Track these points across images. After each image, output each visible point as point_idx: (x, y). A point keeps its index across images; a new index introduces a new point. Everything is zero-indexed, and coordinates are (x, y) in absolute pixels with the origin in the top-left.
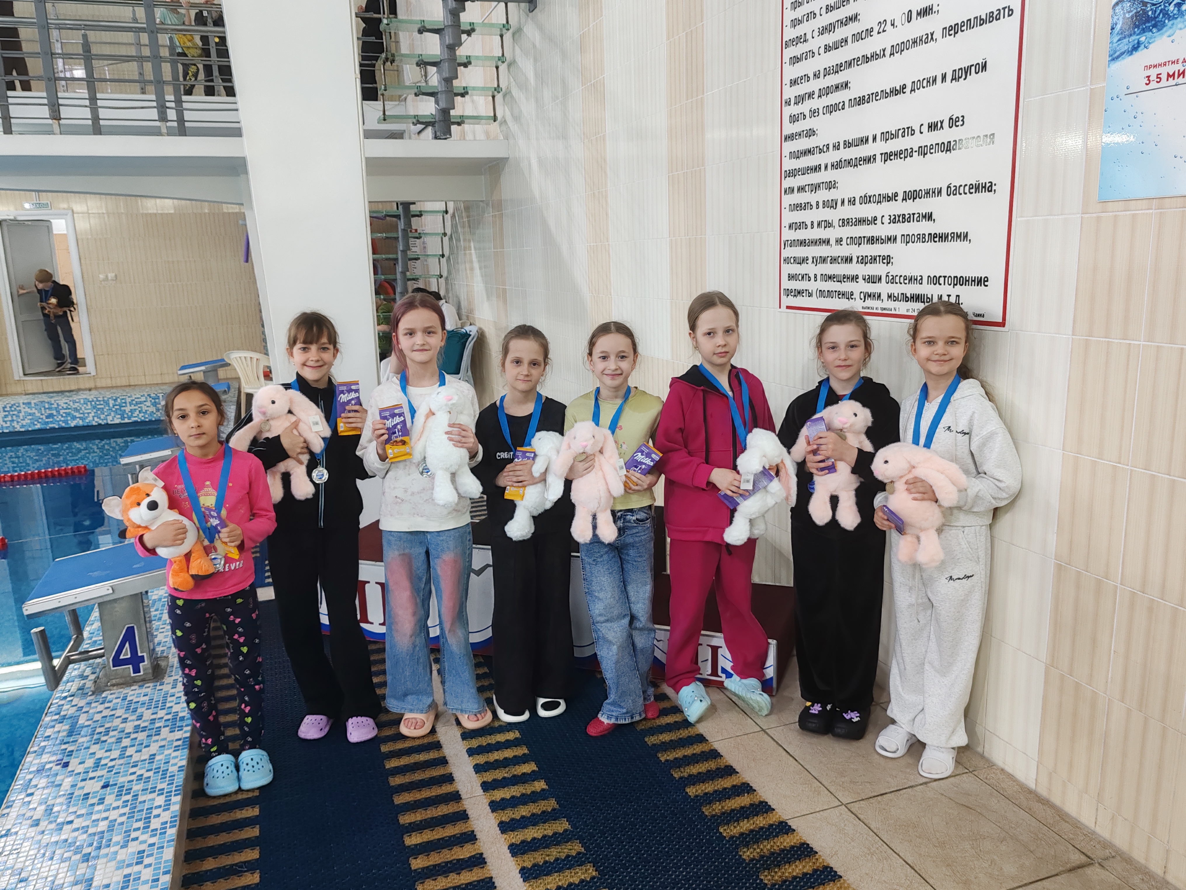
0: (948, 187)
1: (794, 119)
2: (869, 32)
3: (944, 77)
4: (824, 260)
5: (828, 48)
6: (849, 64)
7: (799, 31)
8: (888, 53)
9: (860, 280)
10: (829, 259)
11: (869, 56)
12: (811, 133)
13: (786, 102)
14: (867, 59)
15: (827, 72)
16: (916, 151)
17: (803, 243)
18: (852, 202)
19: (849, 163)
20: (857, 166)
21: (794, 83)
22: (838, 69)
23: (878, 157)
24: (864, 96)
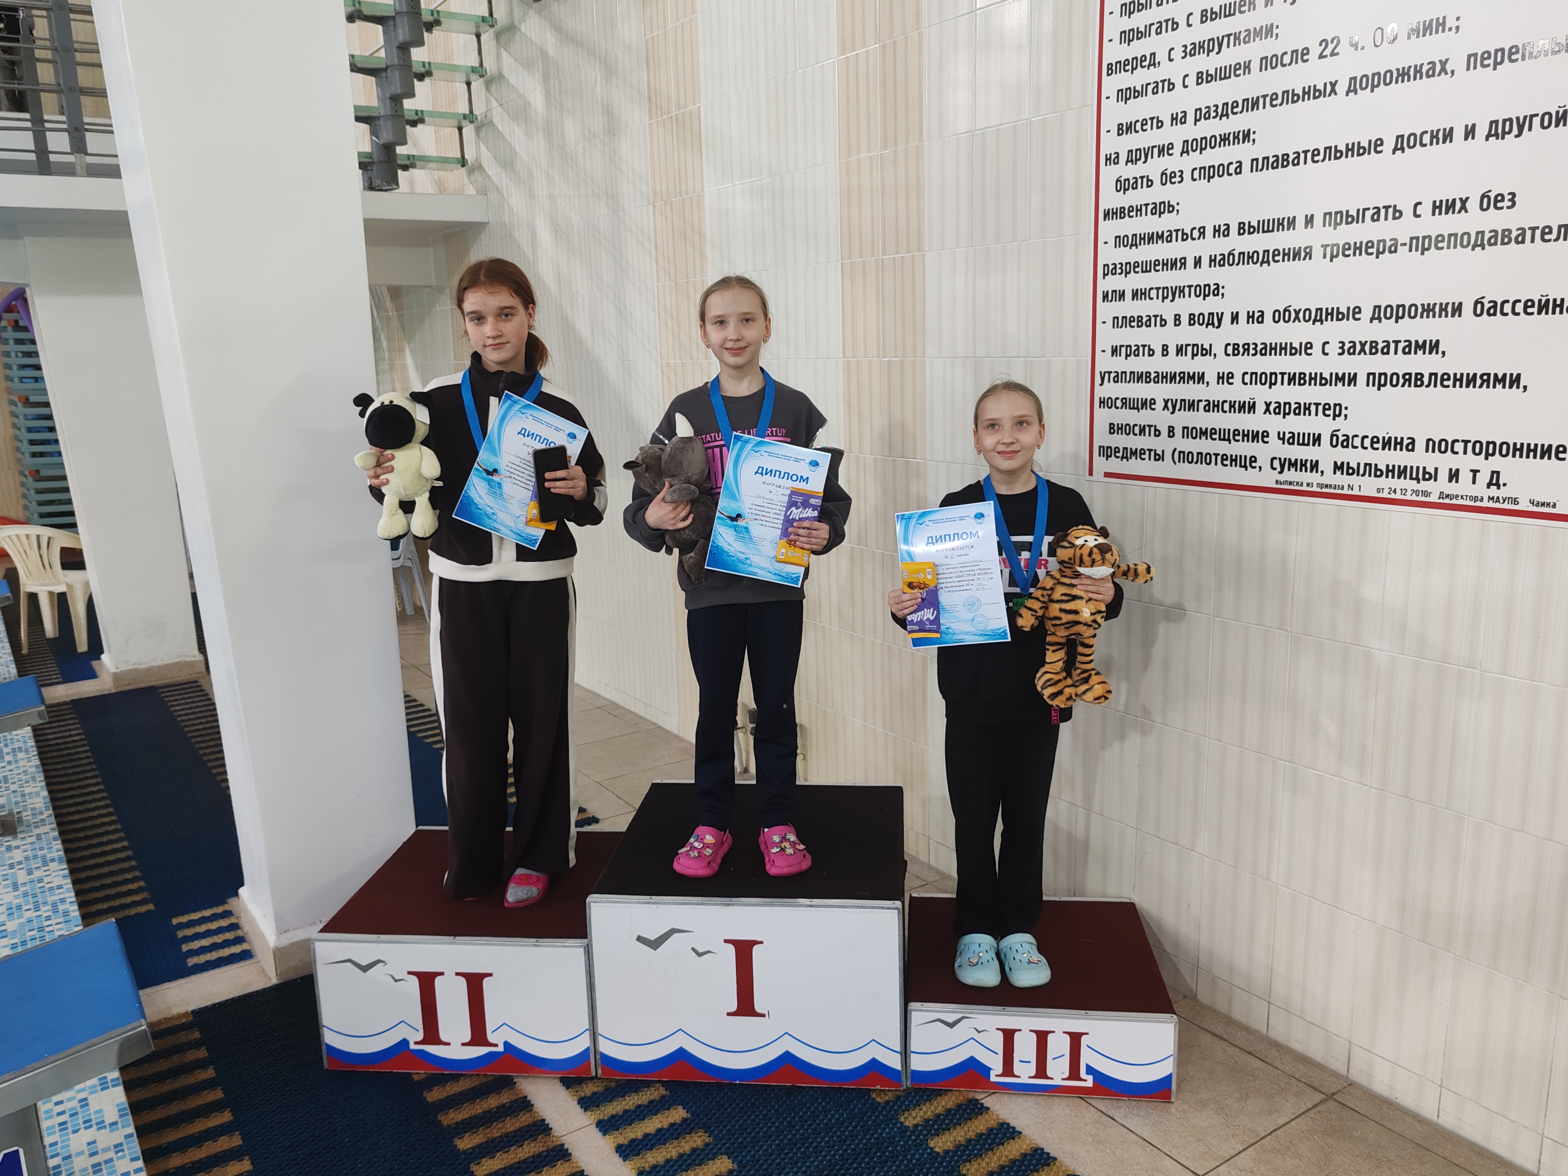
0: (1477, 303)
1: (1123, 185)
2: (1301, 55)
3: (1470, 132)
4: (1192, 405)
5: (1202, 78)
6: (1253, 104)
7: (1139, 48)
8: (1341, 88)
9: (1273, 438)
10: (1202, 405)
11: (1299, 91)
12: (1162, 208)
13: (1107, 159)
14: (1290, 97)
15: (1201, 115)
16: (1403, 245)
17: (1142, 377)
18: (1254, 318)
19: (1249, 258)
20: (1268, 262)
21: (1125, 129)
22: (1226, 110)
23: (1317, 252)
24: (1288, 155)
